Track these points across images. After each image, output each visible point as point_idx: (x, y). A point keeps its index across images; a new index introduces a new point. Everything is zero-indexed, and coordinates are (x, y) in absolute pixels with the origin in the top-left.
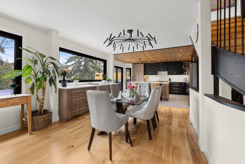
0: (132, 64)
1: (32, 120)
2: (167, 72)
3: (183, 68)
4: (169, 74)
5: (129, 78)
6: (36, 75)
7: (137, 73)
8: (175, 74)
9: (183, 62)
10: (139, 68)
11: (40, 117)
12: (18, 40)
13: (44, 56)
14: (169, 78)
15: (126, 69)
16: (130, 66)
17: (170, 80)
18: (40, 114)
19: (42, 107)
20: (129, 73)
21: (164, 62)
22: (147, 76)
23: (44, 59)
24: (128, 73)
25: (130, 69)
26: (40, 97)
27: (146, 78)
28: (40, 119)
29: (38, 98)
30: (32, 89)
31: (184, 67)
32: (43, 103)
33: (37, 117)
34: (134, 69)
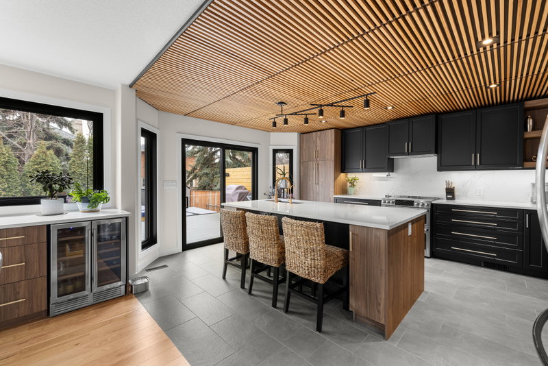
2: (432, 160)
3: (527, 135)
4: (442, 167)
7: (313, 165)
8: (476, 168)
9: (529, 104)
10: (318, 148)
14: (448, 183)
15: (275, 151)
17: (451, 192)
21: (421, 115)
25: (290, 152)
31: (534, 129)
34: (304, 152)
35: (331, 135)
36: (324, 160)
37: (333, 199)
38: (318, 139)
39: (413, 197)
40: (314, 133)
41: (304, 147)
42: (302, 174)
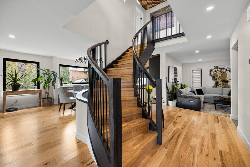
1: (43, 101)
6: (45, 80)
11: (46, 100)
12: (38, 64)
13: (49, 71)
18: (47, 99)
19: (48, 95)
23: (49, 72)
26: (47, 91)
28: (47, 101)
29: (46, 91)
30: (44, 87)
32: (48, 94)
33: (45, 100)
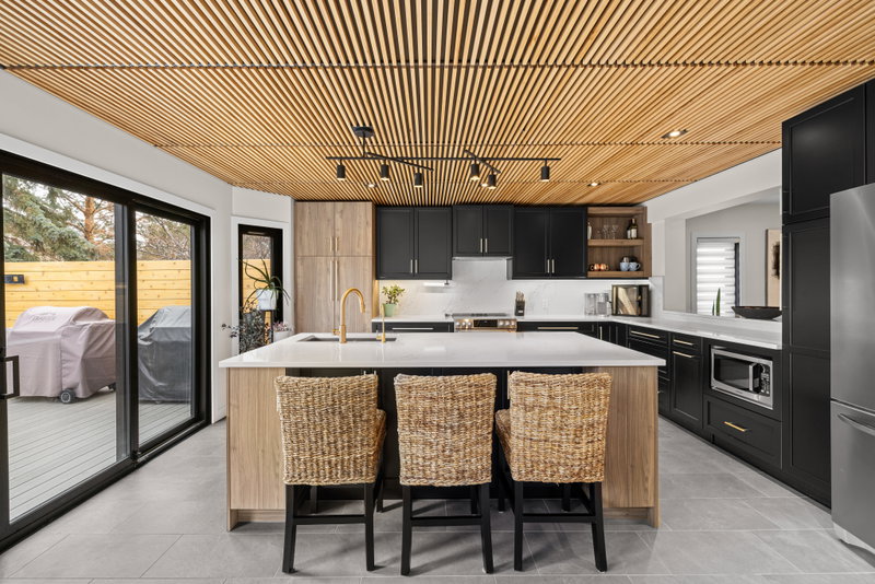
0: (288, 201)
3: (591, 243)
5: (265, 300)
7: (325, 265)
10: (339, 233)
15: (244, 229)
16: (276, 211)
17: (520, 306)
20: (268, 261)
22: (389, 284)
24: (259, 264)
25: (276, 235)
27: (384, 299)
31: (593, 237)
34: (305, 238)
35: (365, 212)
36: (352, 255)
37: (370, 327)
38: (337, 216)
39: (497, 315)
40: (329, 205)
41: (306, 228)
42: (300, 280)
